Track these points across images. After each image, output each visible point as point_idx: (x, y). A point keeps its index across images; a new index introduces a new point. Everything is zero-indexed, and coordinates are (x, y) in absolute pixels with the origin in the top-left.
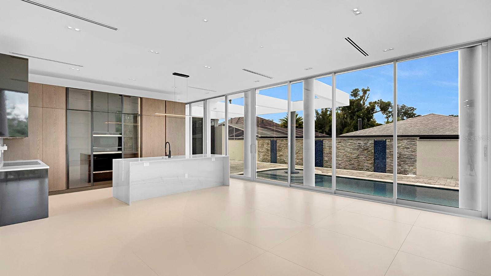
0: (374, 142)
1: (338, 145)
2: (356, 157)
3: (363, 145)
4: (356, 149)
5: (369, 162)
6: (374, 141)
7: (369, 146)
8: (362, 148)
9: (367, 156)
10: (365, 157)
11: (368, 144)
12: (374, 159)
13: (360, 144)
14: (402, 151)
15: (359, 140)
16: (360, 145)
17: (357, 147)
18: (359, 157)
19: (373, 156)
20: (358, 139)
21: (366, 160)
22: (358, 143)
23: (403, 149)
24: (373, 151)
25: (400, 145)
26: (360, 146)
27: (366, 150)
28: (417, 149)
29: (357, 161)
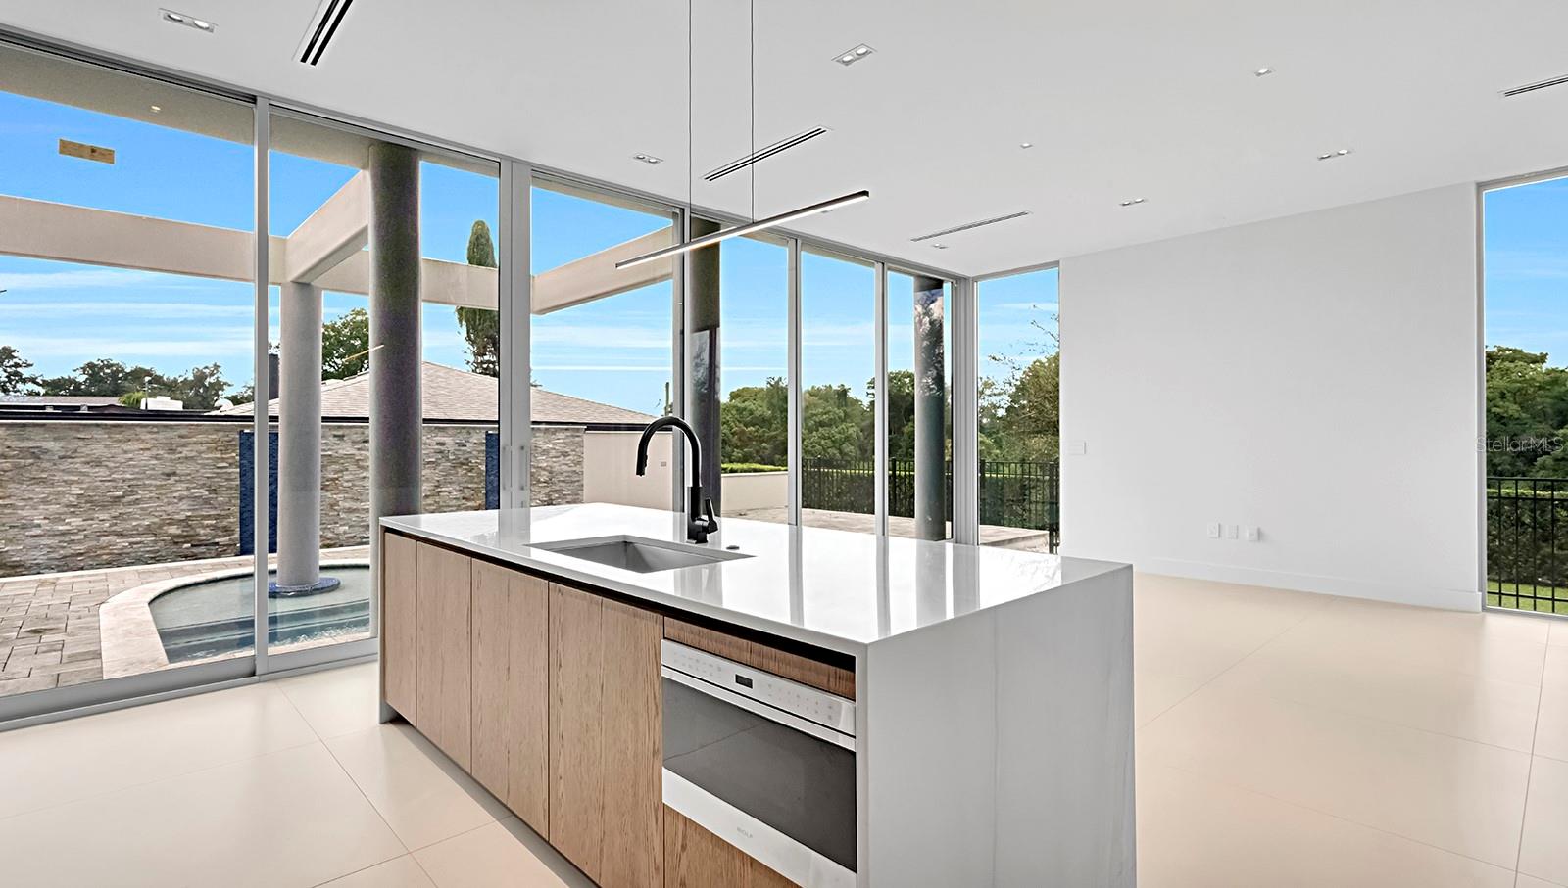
0: (486, 439)
1: (358, 450)
2: (429, 494)
3: (452, 449)
4: (429, 463)
5: (470, 504)
6: (487, 434)
7: (470, 453)
8: (448, 460)
9: (466, 485)
10: (460, 490)
11: (469, 447)
12: (486, 494)
13: (442, 444)
14: (554, 462)
15: (440, 434)
16: (442, 448)
17: (432, 457)
18: (440, 492)
19: (483, 484)
20: (436, 428)
21: (463, 499)
22: (438, 444)
23: (555, 457)
24: (483, 468)
25: (551, 446)
26: (441, 452)
27: (463, 464)
28: (584, 456)
29: (430, 505)
